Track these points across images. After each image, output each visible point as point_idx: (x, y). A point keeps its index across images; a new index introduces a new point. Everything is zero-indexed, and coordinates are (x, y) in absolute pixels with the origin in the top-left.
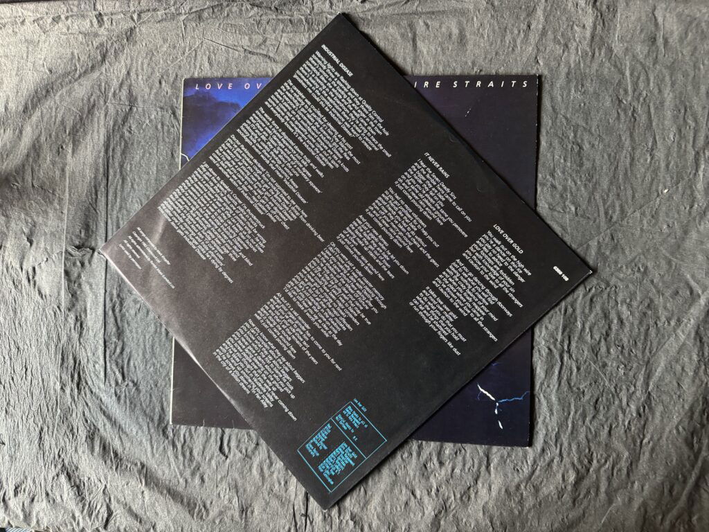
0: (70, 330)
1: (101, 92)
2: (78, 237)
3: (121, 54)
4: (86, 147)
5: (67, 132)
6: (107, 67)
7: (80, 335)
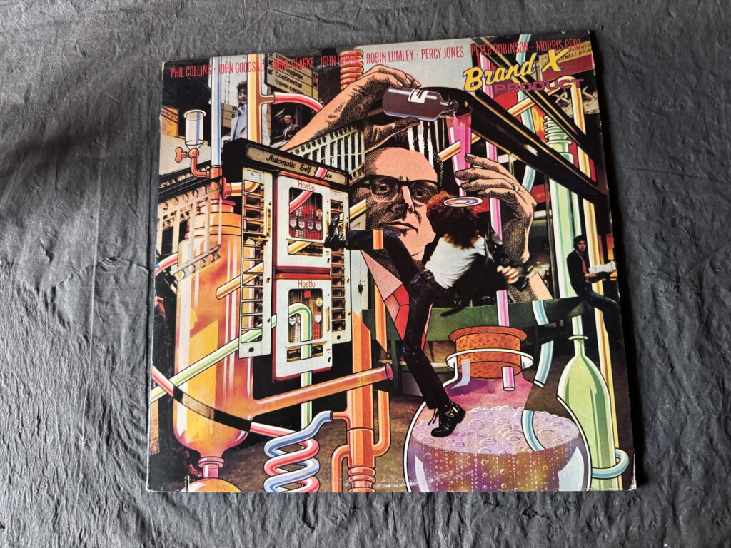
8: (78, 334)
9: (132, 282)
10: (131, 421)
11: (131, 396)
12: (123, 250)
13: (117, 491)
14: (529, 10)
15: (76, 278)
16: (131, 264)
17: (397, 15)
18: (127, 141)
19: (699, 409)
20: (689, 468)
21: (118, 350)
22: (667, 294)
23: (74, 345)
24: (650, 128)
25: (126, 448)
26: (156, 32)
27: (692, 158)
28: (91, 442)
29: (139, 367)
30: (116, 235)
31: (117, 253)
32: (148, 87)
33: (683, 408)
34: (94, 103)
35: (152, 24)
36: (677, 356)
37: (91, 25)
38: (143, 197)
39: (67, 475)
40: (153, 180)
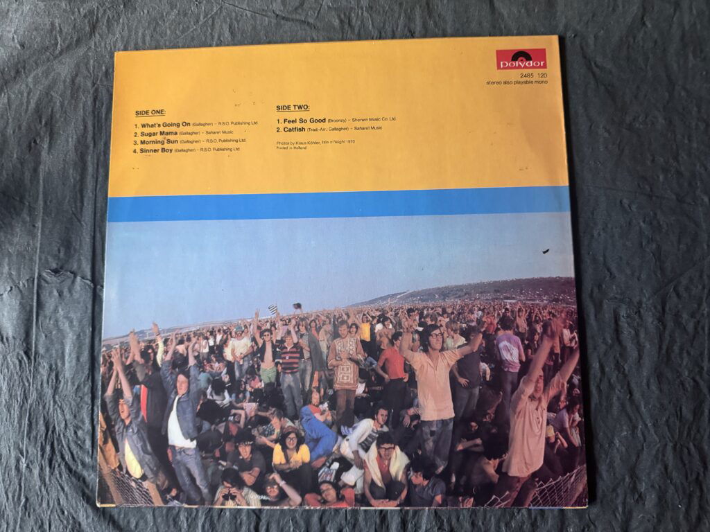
0: (42, 384)
1: (89, 72)
2: (56, 257)
3: (115, 25)
4: (67, 141)
5: (43, 123)
6: (97, 41)
7: (55, 391)
8: (17, 350)
9: (76, 296)
10: (76, 442)
11: (75, 416)
12: (67, 261)
13: (61, 516)
14: (499, 14)
15: (15, 291)
16: (75, 277)
17: (360, 14)
18: (70, 143)
19: (655, 436)
20: (643, 495)
21: (62, 368)
22: (629, 319)
23: (13, 362)
24: (619, 146)
25: (70, 470)
26: (101, 24)
27: (661, 178)
28: (32, 464)
29: (84, 386)
30: (58, 245)
31: (59, 264)
32: (94, 84)
33: (640, 435)
34: (35, 101)
35: (97, 14)
36: (637, 383)
37: (30, 14)
38: (88, 204)
39: (8, 499)
40: (98, 186)
